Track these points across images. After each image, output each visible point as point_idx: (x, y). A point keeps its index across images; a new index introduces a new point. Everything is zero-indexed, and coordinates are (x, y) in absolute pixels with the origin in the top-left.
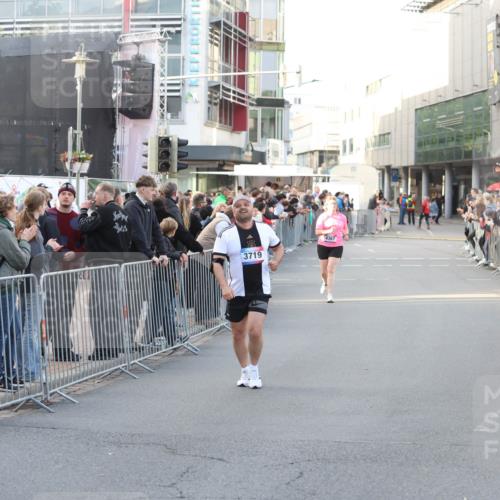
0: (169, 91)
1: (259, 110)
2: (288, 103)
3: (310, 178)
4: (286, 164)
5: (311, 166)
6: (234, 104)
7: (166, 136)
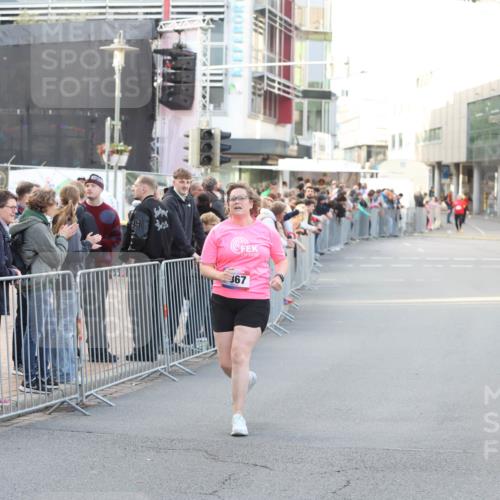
0: (211, 81)
1: (305, 102)
2: (335, 95)
3: (357, 174)
4: (332, 159)
5: (359, 161)
6: (279, 95)
7: (208, 128)
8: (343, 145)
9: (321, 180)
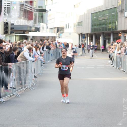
0: (7, 6)
1: (37, 13)
2: (47, 11)
3: (55, 37)
4: (46, 32)
5: (54, 33)
6: (29, 10)
7: (6, 21)
8: (49, 27)
9: (42, 39)
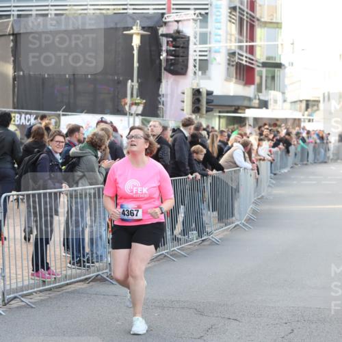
0: (200, 56)
1: (264, 70)
2: (284, 65)
3: (299, 120)
4: (282, 109)
5: (300, 111)
6: (246, 65)
7: (198, 88)
8: (289, 100)
9: (275, 123)
